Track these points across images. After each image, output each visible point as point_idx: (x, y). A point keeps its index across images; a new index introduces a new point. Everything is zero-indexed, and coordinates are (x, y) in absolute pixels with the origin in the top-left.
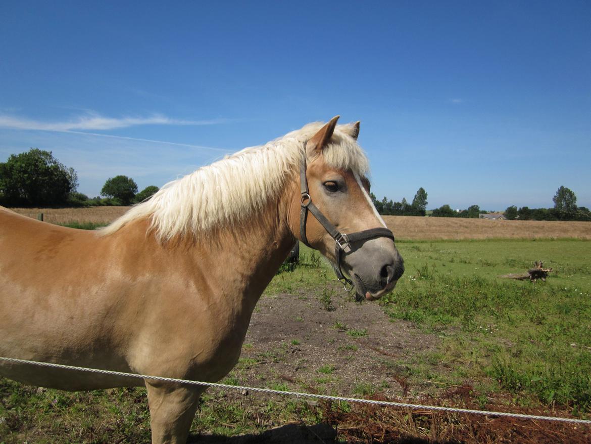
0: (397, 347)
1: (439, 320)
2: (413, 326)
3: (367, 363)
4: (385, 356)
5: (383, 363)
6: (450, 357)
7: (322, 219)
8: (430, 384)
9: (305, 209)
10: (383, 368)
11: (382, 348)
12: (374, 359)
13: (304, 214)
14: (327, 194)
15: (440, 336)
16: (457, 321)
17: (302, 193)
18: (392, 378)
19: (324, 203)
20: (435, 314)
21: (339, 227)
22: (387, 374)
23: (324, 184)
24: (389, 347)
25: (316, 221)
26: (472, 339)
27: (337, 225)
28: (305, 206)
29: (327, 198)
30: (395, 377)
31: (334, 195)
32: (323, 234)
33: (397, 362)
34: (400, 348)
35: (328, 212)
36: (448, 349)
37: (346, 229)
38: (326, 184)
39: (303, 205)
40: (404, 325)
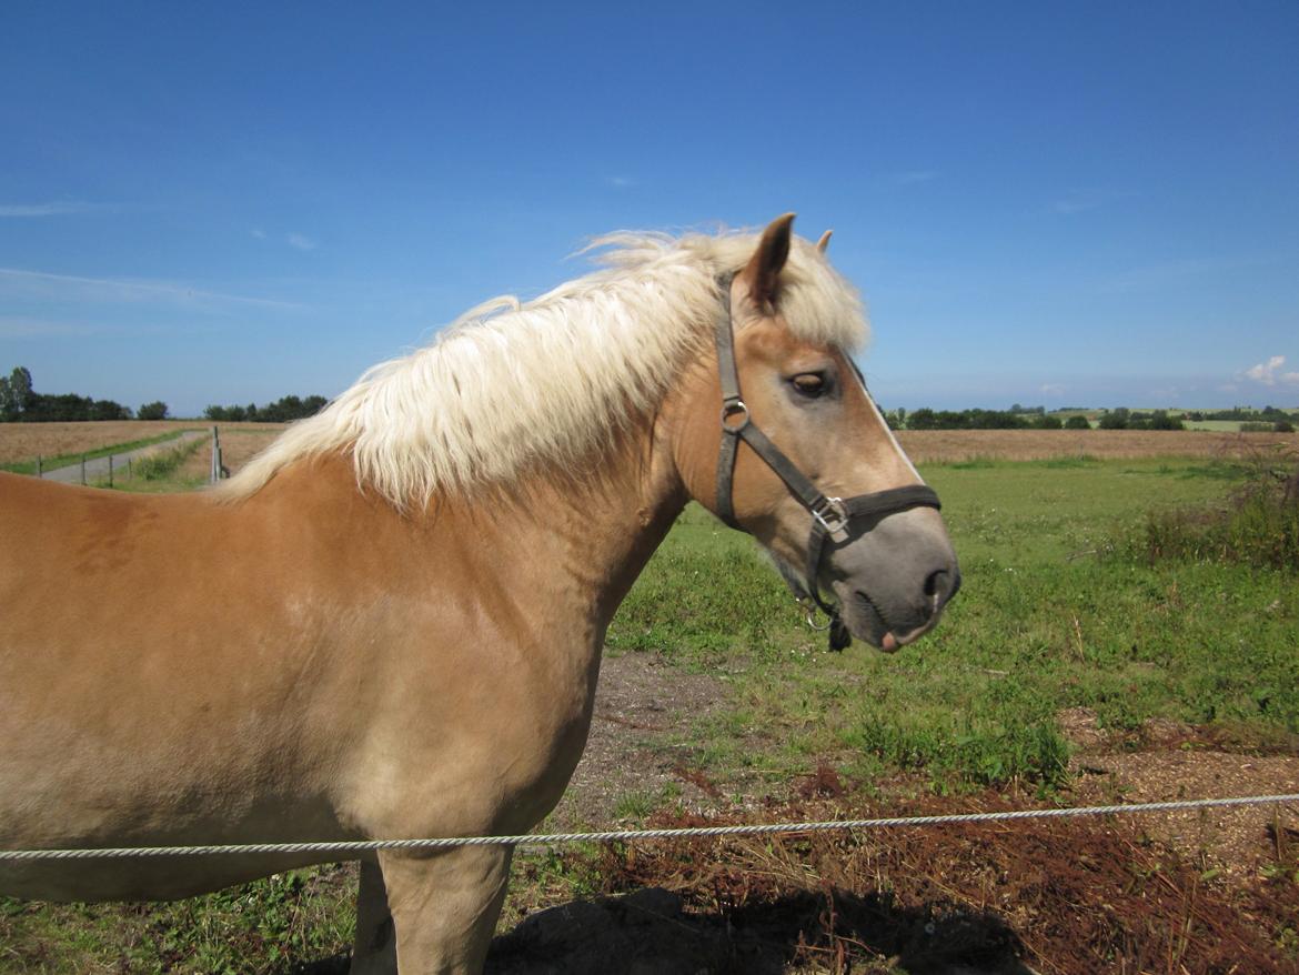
0: (651, 709)
1: (706, 646)
2: (660, 661)
3: (608, 749)
4: (635, 731)
5: (639, 745)
6: (763, 718)
7: (779, 462)
8: (754, 776)
9: (734, 438)
10: (643, 756)
11: (620, 715)
12: (619, 739)
13: (732, 450)
14: (796, 403)
15: (722, 678)
16: (739, 643)
17: (726, 400)
18: (671, 776)
19: (786, 424)
20: (694, 633)
21: (821, 482)
22: (660, 767)
23: (789, 380)
24: (634, 711)
25: (765, 468)
26: (784, 677)
27: (816, 477)
28: (734, 429)
29: (795, 414)
30: (678, 771)
31: (813, 406)
32: (778, 497)
33: (666, 738)
34: (657, 710)
35: (795, 447)
36: (753, 701)
37: (837, 487)
38: (799, 379)
39: (728, 427)
40: (640, 661)
